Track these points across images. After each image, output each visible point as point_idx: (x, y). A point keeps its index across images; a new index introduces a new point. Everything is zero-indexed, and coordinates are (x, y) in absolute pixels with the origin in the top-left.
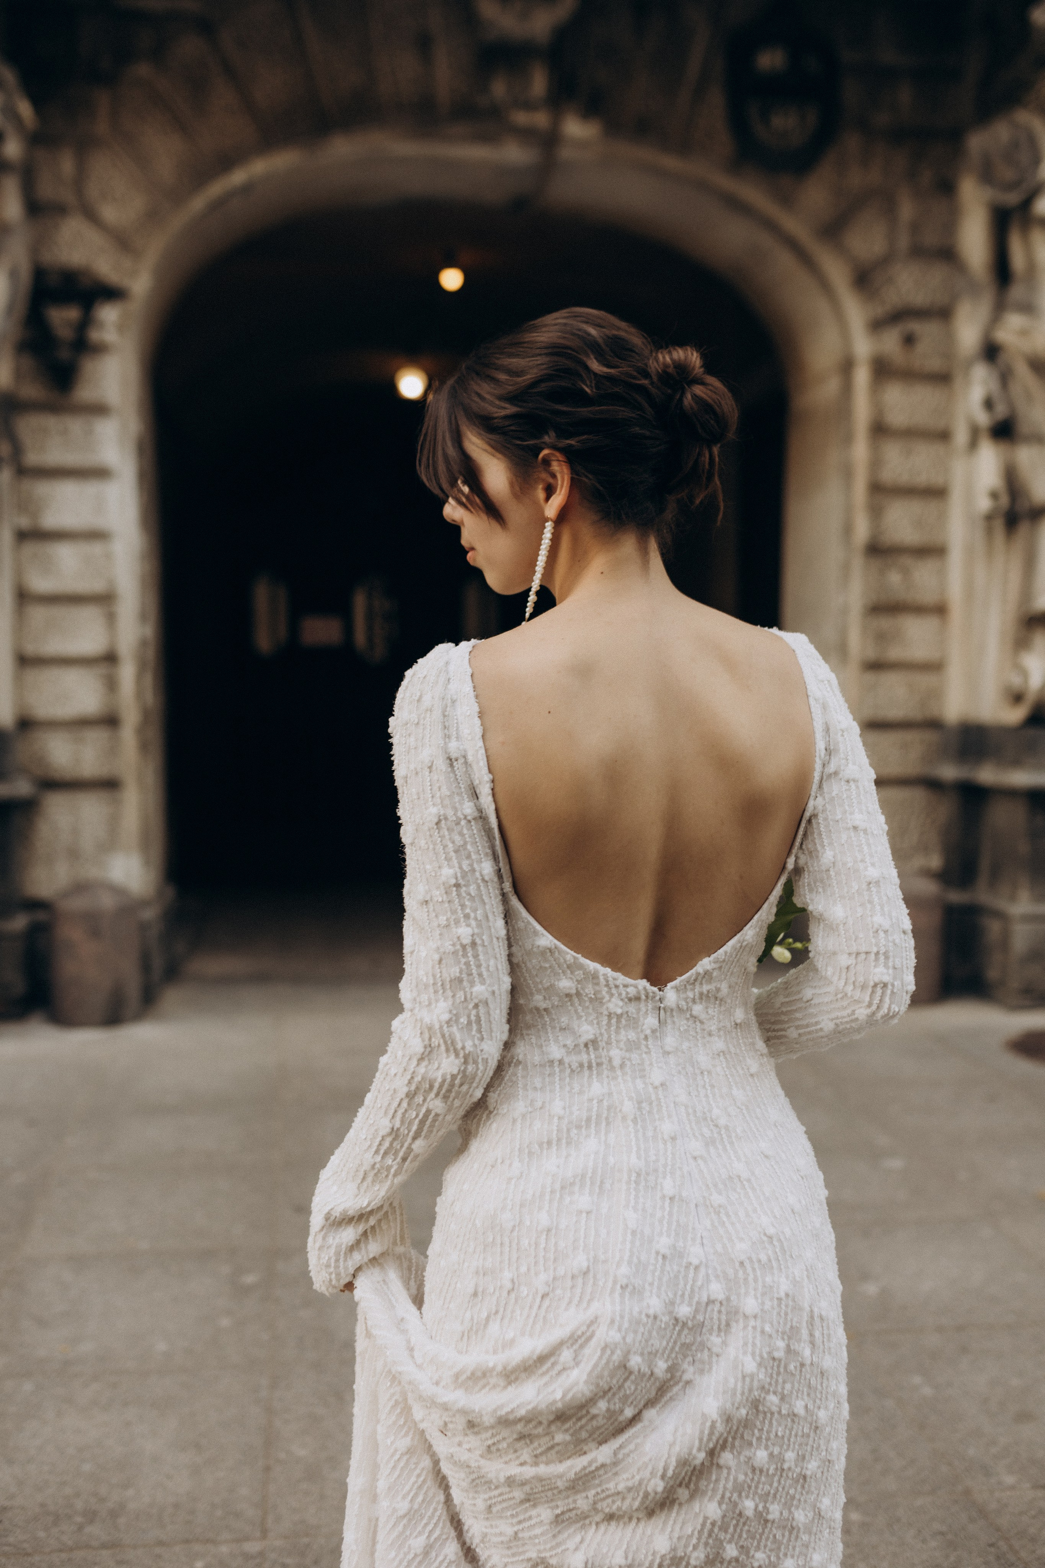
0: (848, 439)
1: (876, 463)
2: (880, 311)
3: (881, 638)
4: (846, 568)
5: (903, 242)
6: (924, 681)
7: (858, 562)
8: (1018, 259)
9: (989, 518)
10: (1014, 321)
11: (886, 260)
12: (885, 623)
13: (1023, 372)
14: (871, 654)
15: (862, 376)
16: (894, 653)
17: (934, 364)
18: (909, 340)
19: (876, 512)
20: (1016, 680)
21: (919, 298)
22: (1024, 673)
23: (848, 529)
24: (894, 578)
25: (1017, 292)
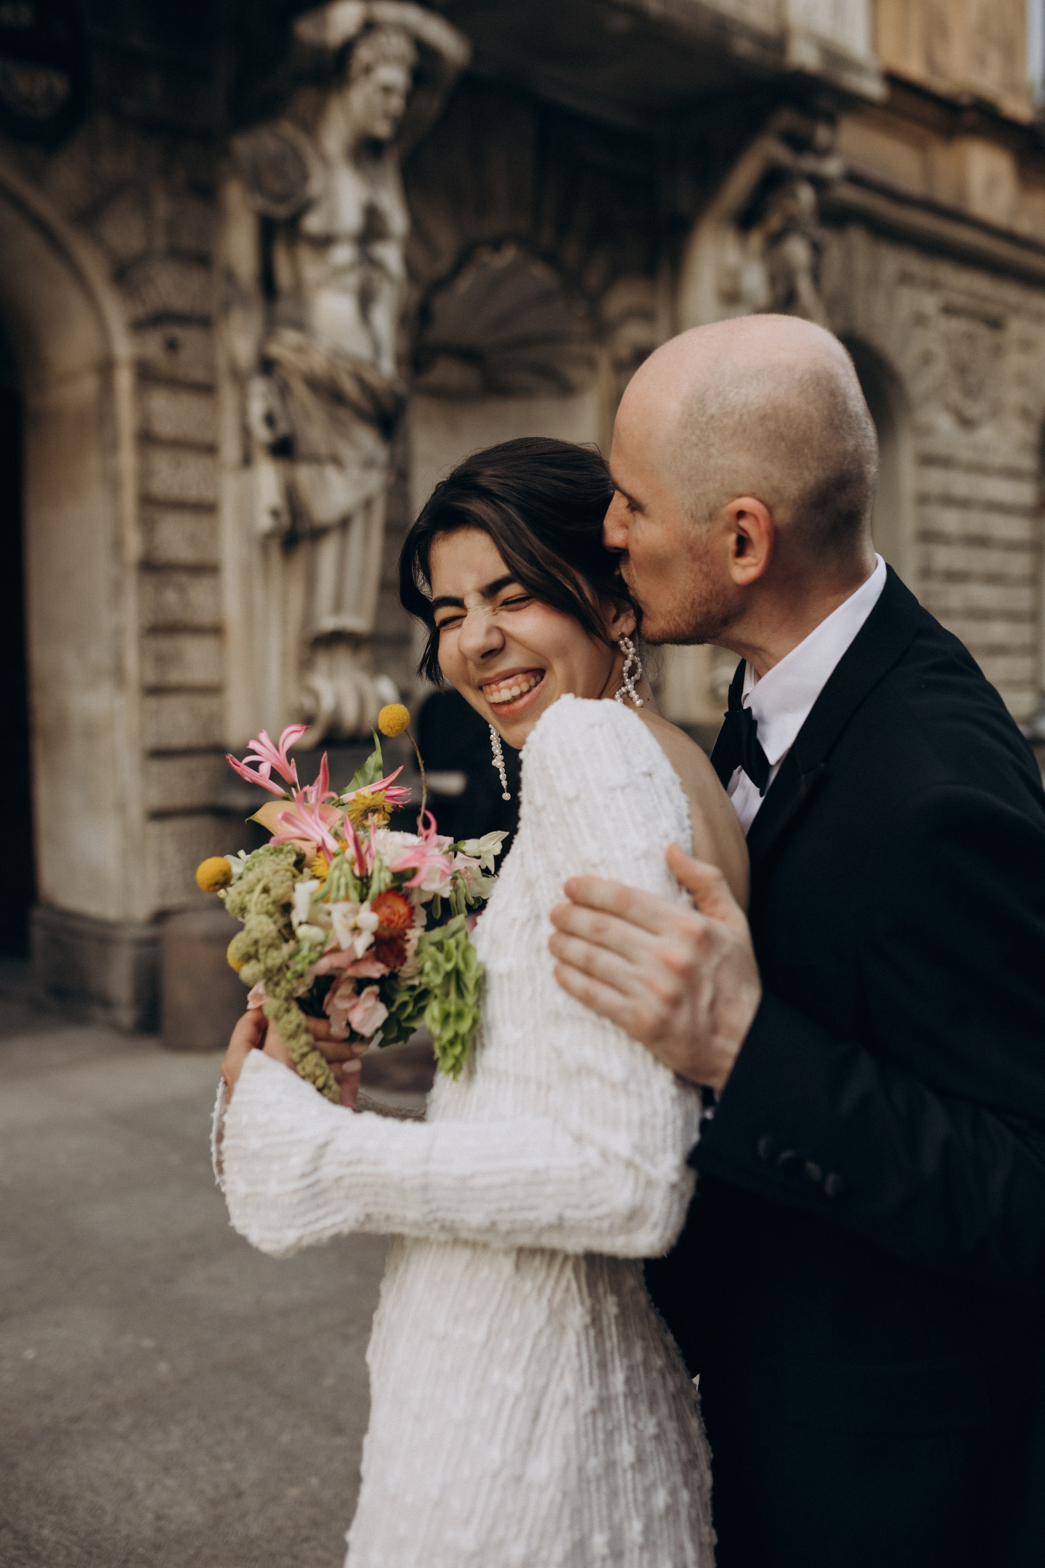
0: (112, 447)
1: (145, 474)
2: (141, 311)
3: (162, 661)
4: (117, 587)
5: (160, 241)
6: (205, 704)
7: (131, 581)
8: (284, 275)
9: (268, 537)
10: (290, 337)
11: (143, 258)
12: (165, 644)
13: (300, 390)
14: (152, 678)
15: (124, 380)
16: (175, 677)
17: (198, 374)
18: (172, 346)
19: (147, 526)
20: (308, 703)
21: (180, 302)
22: (316, 696)
23: (117, 544)
24: (171, 597)
25: (284, 307)
